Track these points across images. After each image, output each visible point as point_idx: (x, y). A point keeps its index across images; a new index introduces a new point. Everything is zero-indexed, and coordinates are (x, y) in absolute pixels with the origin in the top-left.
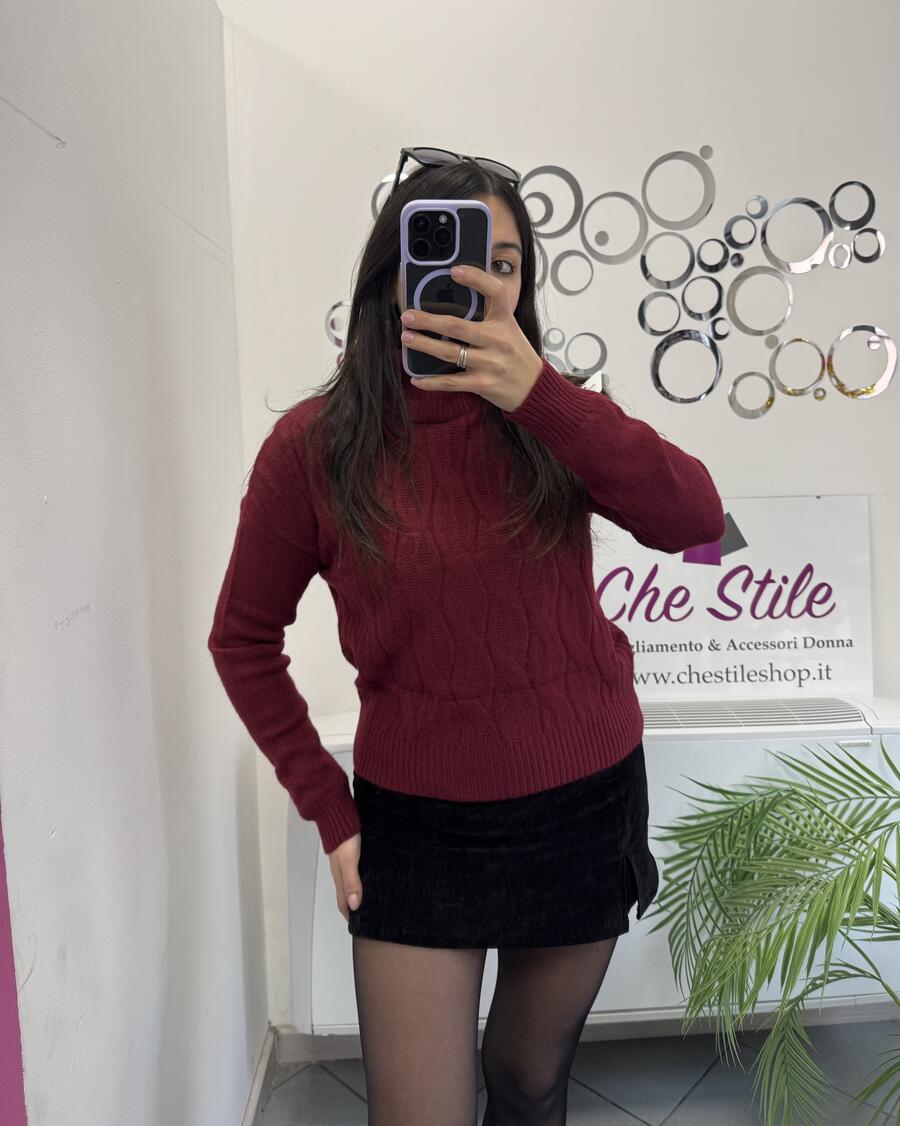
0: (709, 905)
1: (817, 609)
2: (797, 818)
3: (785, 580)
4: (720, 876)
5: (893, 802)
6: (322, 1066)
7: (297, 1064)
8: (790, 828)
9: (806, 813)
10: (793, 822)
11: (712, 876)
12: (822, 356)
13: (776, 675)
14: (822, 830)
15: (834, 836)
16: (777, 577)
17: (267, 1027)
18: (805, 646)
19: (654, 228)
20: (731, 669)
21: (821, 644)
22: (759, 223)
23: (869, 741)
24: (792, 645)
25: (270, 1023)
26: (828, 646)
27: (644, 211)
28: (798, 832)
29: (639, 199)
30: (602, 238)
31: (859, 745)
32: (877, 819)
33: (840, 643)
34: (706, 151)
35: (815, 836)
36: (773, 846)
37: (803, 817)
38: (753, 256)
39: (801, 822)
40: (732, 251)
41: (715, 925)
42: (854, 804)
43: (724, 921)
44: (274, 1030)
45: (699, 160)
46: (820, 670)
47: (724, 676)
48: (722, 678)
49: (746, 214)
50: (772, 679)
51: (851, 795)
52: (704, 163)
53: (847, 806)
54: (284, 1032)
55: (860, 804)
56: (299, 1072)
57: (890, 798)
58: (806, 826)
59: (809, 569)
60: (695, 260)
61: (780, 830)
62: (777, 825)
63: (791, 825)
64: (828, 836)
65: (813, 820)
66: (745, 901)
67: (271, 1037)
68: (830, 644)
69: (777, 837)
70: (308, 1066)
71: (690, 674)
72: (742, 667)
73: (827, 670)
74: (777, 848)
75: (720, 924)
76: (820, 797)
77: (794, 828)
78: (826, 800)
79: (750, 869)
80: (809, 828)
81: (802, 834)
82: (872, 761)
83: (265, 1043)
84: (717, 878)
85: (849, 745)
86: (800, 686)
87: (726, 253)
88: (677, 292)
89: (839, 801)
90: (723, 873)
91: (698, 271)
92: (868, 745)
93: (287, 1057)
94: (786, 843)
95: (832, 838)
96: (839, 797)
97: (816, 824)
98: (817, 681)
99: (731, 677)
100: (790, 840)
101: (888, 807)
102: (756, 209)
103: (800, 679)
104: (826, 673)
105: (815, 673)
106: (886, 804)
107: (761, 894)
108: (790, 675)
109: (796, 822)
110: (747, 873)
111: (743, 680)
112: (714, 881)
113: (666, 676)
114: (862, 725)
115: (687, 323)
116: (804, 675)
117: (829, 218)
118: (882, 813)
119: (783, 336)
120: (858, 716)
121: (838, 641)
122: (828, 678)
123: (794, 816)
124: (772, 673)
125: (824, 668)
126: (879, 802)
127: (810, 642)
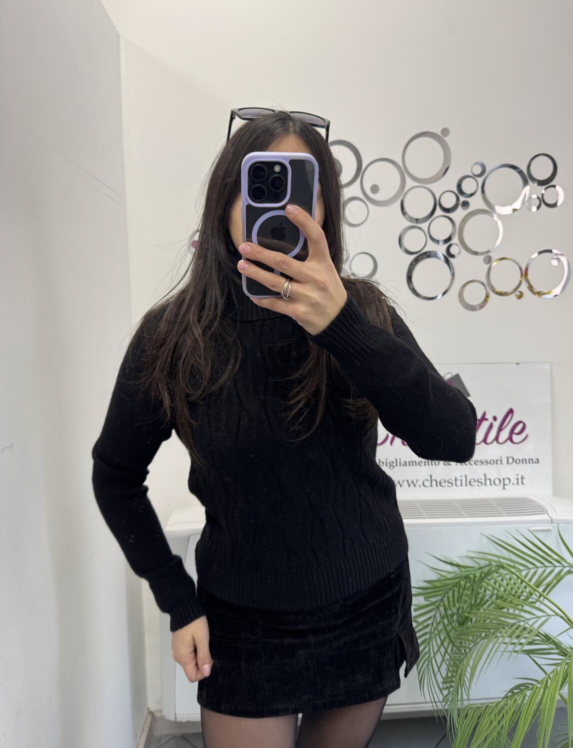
0: (442, 637)
1: (516, 438)
2: (502, 580)
3: (495, 419)
4: (449, 618)
5: (566, 570)
6: (184, 737)
7: (166, 736)
8: (497, 586)
9: (508, 577)
10: (499, 582)
11: (444, 618)
12: (521, 269)
13: (488, 482)
14: (518, 588)
15: (526, 592)
16: (489, 417)
17: (146, 711)
18: (508, 463)
19: (410, 183)
20: (459, 478)
21: (518, 461)
22: (480, 180)
23: (551, 528)
24: (499, 462)
25: (148, 709)
26: (523, 463)
27: (404, 172)
28: (502, 589)
29: (400, 163)
30: (375, 189)
31: (543, 530)
32: (555, 581)
33: (531, 461)
34: (445, 131)
35: (513, 592)
36: (485, 600)
37: (506, 579)
38: (476, 203)
39: (505, 582)
40: (462, 199)
41: (446, 651)
42: (540, 571)
43: (452, 650)
44: (151, 714)
45: (440, 137)
46: (517, 479)
47: (454, 482)
48: (452, 484)
49: (471, 174)
50: (485, 485)
51: (538, 564)
52: (444, 140)
53: (535, 573)
54: (158, 715)
55: (544, 571)
56: (168, 741)
57: (564, 567)
58: (508, 585)
59: (511, 411)
60: (437, 204)
61: (490, 588)
62: (488, 584)
63: (497, 584)
64: (522, 592)
65: (512, 581)
66: (467, 637)
67: (149, 718)
68: (524, 461)
69: (488, 592)
70: (174, 737)
71: (431, 481)
72: (466, 476)
73: (522, 478)
74: (487, 601)
75: (449, 651)
76: (517, 566)
77: (500, 586)
78: (521, 568)
79: (470, 616)
80: (510, 586)
81: (505, 591)
82: (552, 541)
83: (145, 722)
84: (448, 618)
85: (537, 531)
86: (504, 488)
87: (458, 199)
88: (424, 226)
89: (530, 569)
90: (452, 616)
91: (439, 212)
92: (549, 531)
93: (160, 731)
94: (494, 597)
95: (525, 594)
96: (530, 566)
97: (515, 584)
98: (516, 486)
99: (459, 483)
100: (497, 595)
101: (562, 573)
102: (478, 170)
103: (504, 484)
104: (521, 480)
105: (514, 481)
106: (561, 571)
107: (478, 634)
108: (497, 482)
109: (501, 582)
110: (467, 618)
111: (466, 485)
112: (446, 621)
113: (415, 482)
114: (545, 517)
115: (431, 247)
116: (507, 482)
117: (527, 178)
118: (559, 578)
119: (495, 256)
120: (542, 511)
121: (529, 460)
122: (522, 484)
123: (500, 579)
124: (485, 480)
125: (520, 477)
126: (557, 570)
127: (511, 460)
